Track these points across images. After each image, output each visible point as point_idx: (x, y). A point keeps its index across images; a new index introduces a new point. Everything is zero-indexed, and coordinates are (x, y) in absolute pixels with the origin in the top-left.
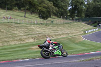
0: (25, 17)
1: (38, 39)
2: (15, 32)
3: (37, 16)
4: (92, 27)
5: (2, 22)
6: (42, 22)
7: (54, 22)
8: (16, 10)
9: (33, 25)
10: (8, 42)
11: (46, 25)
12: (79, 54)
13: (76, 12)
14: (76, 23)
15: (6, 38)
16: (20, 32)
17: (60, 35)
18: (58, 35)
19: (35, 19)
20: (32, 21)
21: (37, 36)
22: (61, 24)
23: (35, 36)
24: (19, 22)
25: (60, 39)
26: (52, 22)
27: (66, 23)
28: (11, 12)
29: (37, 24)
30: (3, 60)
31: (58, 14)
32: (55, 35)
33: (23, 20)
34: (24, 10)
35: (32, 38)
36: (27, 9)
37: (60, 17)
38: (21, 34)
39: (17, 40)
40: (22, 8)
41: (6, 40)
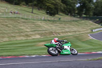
0: (32, 12)
1: (45, 35)
2: (22, 28)
3: (44, 12)
4: (99, 26)
5: (10, 17)
6: (49, 19)
7: (61, 20)
8: (24, 5)
9: (40, 22)
10: (15, 37)
11: (54, 21)
12: (86, 53)
13: (84, 10)
14: (83, 21)
15: (12, 33)
16: (27, 28)
17: (67, 32)
18: (64, 32)
19: (42, 15)
20: (40, 17)
21: (43, 32)
22: (69, 21)
23: (42, 32)
24: (26, 18)
25: (67, 36)
26: (60, 19)
27: (73, 21)
28: (19, 7)
29: (44, 20)
30: (9, 56)
31: (66, 12)
32: (62, 32)
33: (30, 16)
34: (32, 5)
35: (39, 34)
36: (35, 5)
37: (68, 15)
38: (28, 30)
39: (23, 36)
40: (30, 4)
41: (13, 35)
